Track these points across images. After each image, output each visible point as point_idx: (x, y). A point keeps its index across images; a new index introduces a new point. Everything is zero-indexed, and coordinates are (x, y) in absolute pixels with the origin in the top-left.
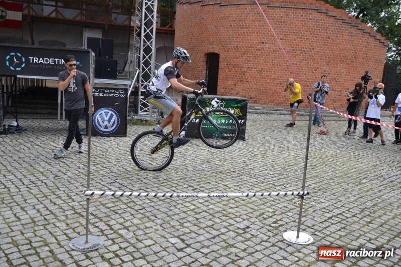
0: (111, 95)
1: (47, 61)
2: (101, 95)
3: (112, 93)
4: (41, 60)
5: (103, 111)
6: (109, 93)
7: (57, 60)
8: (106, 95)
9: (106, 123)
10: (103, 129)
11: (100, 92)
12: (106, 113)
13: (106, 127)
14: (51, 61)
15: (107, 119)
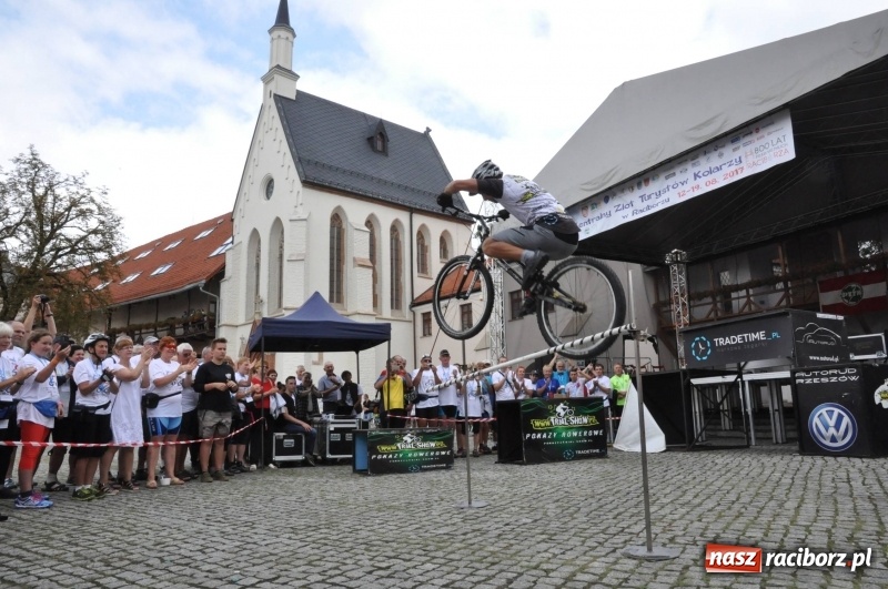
0: (834, 380)
1: (734, 340)
2: (815, 381)
3: (833, 375)
4: (728, 341)
5: (823, 410)
6: (828, 376)
7: (745, 335)
8: (825, 380)
9: (832, 431)
10: (827, 443)
11: (814, 376)
12: (830, 413)
13: (833, 439)
14: (738, 339)
15: (832, 423)
